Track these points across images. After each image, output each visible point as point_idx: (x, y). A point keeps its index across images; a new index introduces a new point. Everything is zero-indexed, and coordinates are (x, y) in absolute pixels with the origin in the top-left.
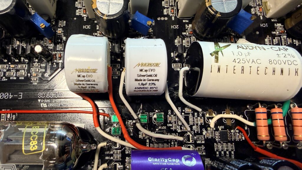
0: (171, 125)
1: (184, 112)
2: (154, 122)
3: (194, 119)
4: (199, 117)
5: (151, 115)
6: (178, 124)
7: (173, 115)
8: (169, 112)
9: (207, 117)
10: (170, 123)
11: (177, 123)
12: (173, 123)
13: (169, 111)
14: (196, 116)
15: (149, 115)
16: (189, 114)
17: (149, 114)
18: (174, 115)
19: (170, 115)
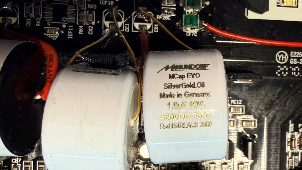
0: (90, 6)
1: (62, 28)
2: (122, 14)
3: (44, 15)
4: (32, 19)
5: (127, 27)
6: (76, 8)
7: (85, 24)
8: (91, 30)
9: (16, 17)
10: (91, 10)
11: (77, 10)
12: (86, 11)
13: (91, 32)
14: (39, 20)
15: (130, 26)
16: (52, 25)
17: (130, 29)
18: (82, 25)
19: (91, 25)
